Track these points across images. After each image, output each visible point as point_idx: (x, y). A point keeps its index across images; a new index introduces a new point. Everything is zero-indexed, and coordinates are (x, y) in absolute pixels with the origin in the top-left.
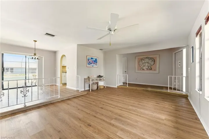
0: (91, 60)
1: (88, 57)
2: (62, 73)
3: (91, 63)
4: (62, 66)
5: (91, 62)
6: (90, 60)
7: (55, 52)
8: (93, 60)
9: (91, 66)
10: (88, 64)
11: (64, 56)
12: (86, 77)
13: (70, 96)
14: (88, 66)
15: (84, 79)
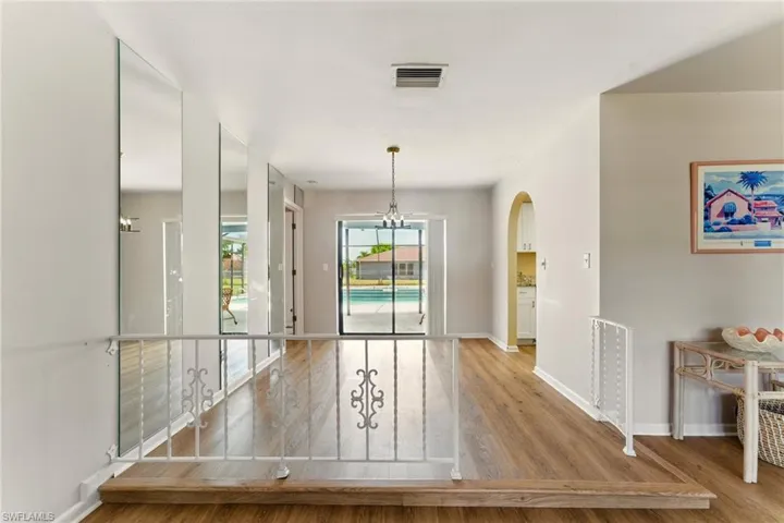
0: (745, 190)
1: (702, 171)
2: (519, 289)
3: (747, 220)
4: (519, 254)
5: (738, 216)
6: (727, 199)
7: (487, 193)
8: (761, 190)
9: (749, 244)
10: (707, 228)
11: (524, 200)
12: (688, 331)
13: (535, 495)
14: (703, 242)
15: (672, 345)
